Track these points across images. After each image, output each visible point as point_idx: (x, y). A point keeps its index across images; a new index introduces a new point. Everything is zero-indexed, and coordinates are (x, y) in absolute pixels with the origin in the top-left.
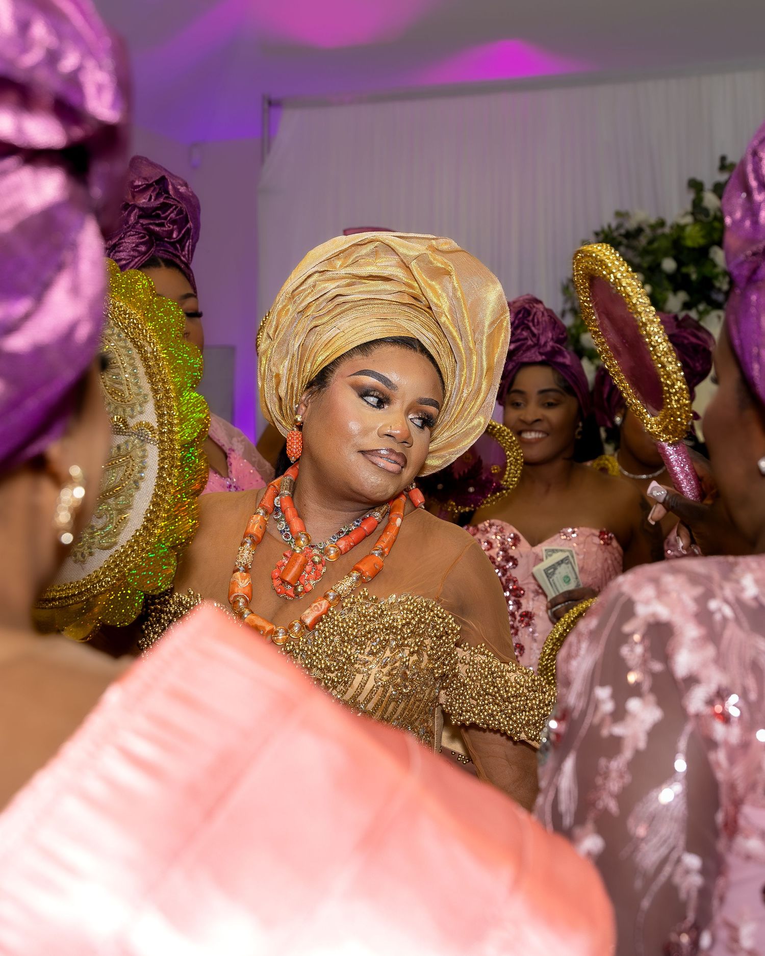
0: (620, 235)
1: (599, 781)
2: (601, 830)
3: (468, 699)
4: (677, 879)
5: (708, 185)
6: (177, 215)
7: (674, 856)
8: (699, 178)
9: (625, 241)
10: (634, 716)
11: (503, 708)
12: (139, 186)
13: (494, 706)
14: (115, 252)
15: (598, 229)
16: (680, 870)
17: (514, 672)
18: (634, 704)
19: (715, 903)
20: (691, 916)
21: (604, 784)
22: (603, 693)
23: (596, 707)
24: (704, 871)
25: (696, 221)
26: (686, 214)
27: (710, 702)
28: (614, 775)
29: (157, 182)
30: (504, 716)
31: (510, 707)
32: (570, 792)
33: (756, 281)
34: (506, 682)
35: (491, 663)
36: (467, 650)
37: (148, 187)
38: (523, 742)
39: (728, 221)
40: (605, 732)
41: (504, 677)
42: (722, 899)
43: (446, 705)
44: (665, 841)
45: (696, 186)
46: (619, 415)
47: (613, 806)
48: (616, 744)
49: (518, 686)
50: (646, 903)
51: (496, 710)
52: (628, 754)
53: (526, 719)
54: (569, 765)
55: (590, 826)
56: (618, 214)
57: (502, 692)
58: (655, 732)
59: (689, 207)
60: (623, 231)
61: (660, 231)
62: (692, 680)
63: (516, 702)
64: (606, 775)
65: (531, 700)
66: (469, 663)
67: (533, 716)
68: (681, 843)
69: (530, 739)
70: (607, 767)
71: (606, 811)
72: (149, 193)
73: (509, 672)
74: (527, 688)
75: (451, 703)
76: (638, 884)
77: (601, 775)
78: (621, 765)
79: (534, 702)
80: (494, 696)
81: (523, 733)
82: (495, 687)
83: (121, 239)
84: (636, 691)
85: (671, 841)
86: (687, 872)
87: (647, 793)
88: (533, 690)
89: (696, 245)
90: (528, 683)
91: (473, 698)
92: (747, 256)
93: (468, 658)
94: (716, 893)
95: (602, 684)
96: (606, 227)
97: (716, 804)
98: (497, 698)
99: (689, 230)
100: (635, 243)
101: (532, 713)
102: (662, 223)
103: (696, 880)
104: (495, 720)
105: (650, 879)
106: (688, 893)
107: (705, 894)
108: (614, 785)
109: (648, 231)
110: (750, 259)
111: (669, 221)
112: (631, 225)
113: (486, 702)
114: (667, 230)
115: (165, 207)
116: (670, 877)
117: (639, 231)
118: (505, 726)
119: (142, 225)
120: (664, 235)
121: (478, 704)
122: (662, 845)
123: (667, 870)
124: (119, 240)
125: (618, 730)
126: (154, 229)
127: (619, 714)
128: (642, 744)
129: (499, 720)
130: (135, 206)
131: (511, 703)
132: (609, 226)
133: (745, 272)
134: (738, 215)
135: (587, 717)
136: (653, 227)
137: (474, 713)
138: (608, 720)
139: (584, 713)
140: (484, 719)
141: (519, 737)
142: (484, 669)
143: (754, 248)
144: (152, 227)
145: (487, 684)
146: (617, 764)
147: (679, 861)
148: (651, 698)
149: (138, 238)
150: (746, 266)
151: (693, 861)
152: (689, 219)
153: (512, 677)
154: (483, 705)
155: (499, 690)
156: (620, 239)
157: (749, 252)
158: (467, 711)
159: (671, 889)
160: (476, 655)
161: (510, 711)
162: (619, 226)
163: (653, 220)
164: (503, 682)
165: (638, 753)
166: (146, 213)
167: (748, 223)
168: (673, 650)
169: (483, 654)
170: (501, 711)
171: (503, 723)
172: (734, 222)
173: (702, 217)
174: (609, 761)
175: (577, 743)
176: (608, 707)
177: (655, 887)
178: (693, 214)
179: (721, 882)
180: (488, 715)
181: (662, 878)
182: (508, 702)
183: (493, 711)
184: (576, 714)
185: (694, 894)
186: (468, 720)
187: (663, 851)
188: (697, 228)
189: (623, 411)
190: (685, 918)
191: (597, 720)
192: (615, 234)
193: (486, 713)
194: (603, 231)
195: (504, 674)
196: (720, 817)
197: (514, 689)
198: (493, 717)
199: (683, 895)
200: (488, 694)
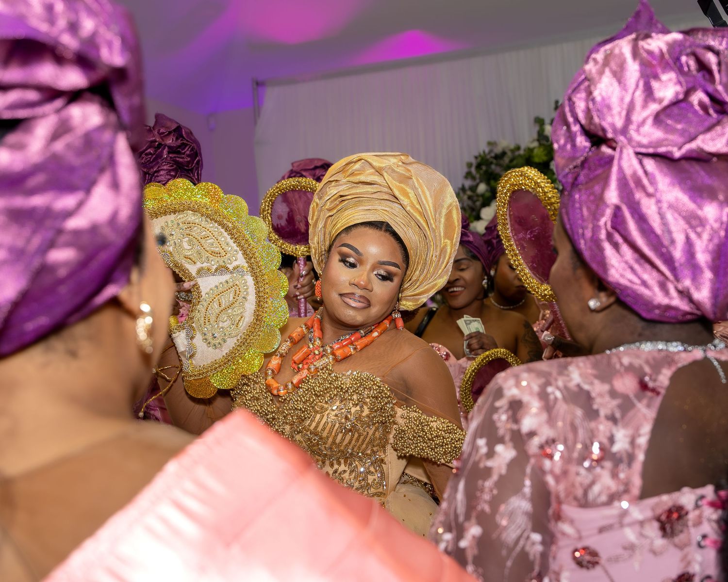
0: (492, 157)
1: (478, 494)
2: (480, 523)
3: (407, 440)
4: (527, 548)
5: (547, 121)
6: (191, 151)
7: (525, 535)
8: (541, 116)
9: (494, 161)
10: (499, 455)
11: (429, 444)
12: (164, 133)
13: (423, 443)
14: (155, 177)
15: (477, 154)
16: (529, 543)
17: (435, 421)
18: (499, 448)
19: (551, 560)
20: (537, 569)
21: (481, 496)
22: (481, 442)
23: (477, 451)
24: (543, 543)
25: (540, 145)
26: (534, 141)
27: (542, 447)
28: (487, 490)
29: (175, 130)
30: (430, 450)
31: (433, 444)
32: (462, 502)
33: (577, 185)
34: (430, 428)
35: (420, 417)
36: (405, 410)
37: (170, 133)
38: (443, 464)
39: (556, 146)
40: (482, 465)
41: (429, 425)
42: (554, 558)
43: (394, 444)
44: (520, 527)
45: (540, 122)
46: (493, 269)
47: (487, 508)
48: (488, 471)
49: (438, 431)
50: (509, 563)
51: (425, 446)
52: (495, 477)
53: (444, 450)
54: (461, 486)
55: (473, 520)
56: (489, 144)
57: (428, 435)
58: (512, 464)
59: (535, 136)
60: (493, 155)
61: (517, 153)
62: (532, 434)
63: (437, 441)
64: (482, 491)
65: (446, 439)
66: (406, 418)
67: (448, 448)
68: (530, 526)
69: (447, 462)
70: (483, 486)
71: (483, 511)
72: (172, 137)
73: (432, 422)
74: (444, 431)
75: (397, 442)
76: (504, 552)
77: (479, 490)
78: (491, 484)
79: (448, 440)
80: (424, 437)
81: (442, 460)
82: (424, 432)
83: (159, 167)
84: (501, 441)
85: (523, 526)
86: (533, 544)
87: (507, 500)
88: (448, 433)
89: (541, 161)
90: (444, 428)
91: (410, 439)
92: (570, 169)
93: (406, 415)
94: (551, 555)
95: (481, 437)
96: (482, 153)
97: (548, 504)
98: (425, 439)
99: (536, 151)
100: (501, 162)
101: (447, 446)
102: (518, 148)
103: (539, 548)
104: (425, 452)
105: (511, 550)
106: (535, 556)
107: (544, 556)
108: (487, 497)
109: (509, 154)
110: (572, 171)
111: (523, 146)
112: (498, 150)
113: (419, 441)
114: (522, 152)
115: (183, 146)
116: (523, 548)
117: (504, 154)
118: (431, 455)
119: (171, 158)
120: (520, 156)
121: (413, 442)
122: (517, 529)
123: (522, 543)
124: (158, 168)
125: (489, 463)
126: (179, 160)
127: (491, 454)
128: (504, 471)
129: (427, 452)
130: (166, 145)
131: (434, 441)
132: (484, 152)
133: (570, 179)
134: (562, 142)
135: (472, 456)
136: (513, 151)
137: (411, 448)
138: (484, 458)
139: (470, 455)
140: (418, 452)
141: (440, 462)
142: (416, 421)
143: (575, 164)
144: (178, 159)
145: (419, 430)
146: (488, 484)
147: (528, 538)
148: (510, 444)
149: (169, 167)
150: (570, 176)
151: (536, 537)
152: (536, 144)
153: (434, 425)
154: (417, 443)
155: (426, 434)
156: (492, 160)
157: (571, 167)
158: (407, 448)
159: (524, 555)
160: (411, 413)
161: (433, 446)
162: (491, 151)
163: (512, 146)
164: (428, 428)
165: (501, 477)
166: (172, 150)
167: (569, 147)
168: (521, 416)
169: (416, 412)
170: (428, 447)
171: (430, 454)
172: (559, 147)
173: (545, 142)
174: (484, 482)
175: (466, 472)
176: (484, 450)
177: (514, 554)
178: (538, 140)
179: (554, 548)
180: (420, 449)
181: (518, 549)
182: (432, 440)
183: (423, 447)
184: (465, 456)
185: (538, 556)
186: (408, 453)
187: (519, 532)
188: (542, 149)
189: (495, 267)
190: (533, 570)
191: (477, 458)
192: (488, 157)
193: (418, 448)
194: (480, 155)
195: (429, 423)
196: (551, 512)
197: (436, 432)
198: (423, 450)
199: (531, 557)
200: (419, 436)
